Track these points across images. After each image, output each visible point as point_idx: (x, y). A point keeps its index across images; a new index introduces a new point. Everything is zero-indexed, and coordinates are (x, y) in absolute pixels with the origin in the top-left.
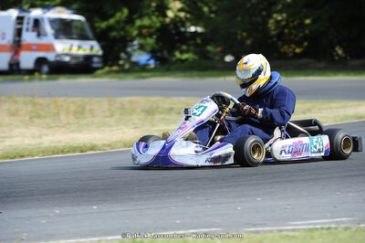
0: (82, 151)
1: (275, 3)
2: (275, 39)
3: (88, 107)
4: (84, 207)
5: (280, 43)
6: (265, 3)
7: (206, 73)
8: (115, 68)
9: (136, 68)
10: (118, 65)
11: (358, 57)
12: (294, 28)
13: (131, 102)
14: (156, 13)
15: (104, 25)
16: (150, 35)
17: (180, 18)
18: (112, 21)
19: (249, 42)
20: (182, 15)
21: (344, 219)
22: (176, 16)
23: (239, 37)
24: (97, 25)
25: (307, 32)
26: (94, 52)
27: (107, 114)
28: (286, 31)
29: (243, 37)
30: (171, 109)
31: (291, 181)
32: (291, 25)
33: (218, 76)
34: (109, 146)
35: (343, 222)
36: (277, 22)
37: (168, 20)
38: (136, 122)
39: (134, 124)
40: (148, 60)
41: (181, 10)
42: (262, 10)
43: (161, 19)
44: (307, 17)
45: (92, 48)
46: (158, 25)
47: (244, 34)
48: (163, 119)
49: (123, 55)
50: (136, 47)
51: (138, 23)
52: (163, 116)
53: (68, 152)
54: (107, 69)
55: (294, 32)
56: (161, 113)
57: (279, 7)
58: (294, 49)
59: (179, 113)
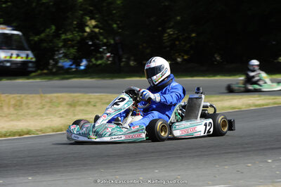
0: (20, 135)
1: (168, 21)
2: (168, 49)
3: (25, 101)
4: (21, 178)
5: (172, 52)
8: (45, 71)
9: (61, 72)
10: (48, 69)
11: (232, 62)
12: (183, 40)
13: (57, 97)
14: (77, 29)
15: (36, 39)
16: (73, 46)
17: (95, 32)
18: (43, 35)
19: (148, 51)
20: (97, 30)
21: (222, 186)
22: (92, 31)
23: (141, 47)
24: (31, 38)
25: (193, 43)
26: (29, 59)
27: (40, 106)
28: (177, 43)
29: (143, 47)
30: (89, 102)
31: (181, 157)
32: (181, 38)
34: (41, 131)
36: (170, 35)
37: (86, 34)
38: (61, 112)
39: (60, 114)
40: (71, 65)
41: (95, 27)
42: (158, 26)
43: (81, 34)
44: (193, 32)
45: (27, 56)
46: (79, 38)
47: (145, 45)
48: (83, 110)
49: (51, 62)
50: (61, 56)
51: (63, 37)
52: (82, 108)
53: (10, 136)
54: (39, 72)
55: (183, 43)
56: (81, 105)
57: (172, 23)
58: (183, 56)
59: (95, 106)
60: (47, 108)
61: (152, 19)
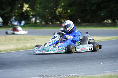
1: (58, 5)
2: (58, 17)
5: (60, 18)
6: (55, 5)
7: (36, 28)
10: (8, 25)
11: (85, 22)
12: (65, 13)
13: (12, 37)
14: (20, 9)
15: (3, 12)
17: (28, 10)
18: (6, 11)
19: (50, 18)
20: (28, 9)
21: (82, 74)
22: (26, 10)
23: (47, 16)
25: (69, 14)
27: (5, 41)
28: (62, 14)
29: (48, 16)
30: (25, 39)
32: (64, 12)
33: (40, 28)
34: (5, 51)
35: (81, 75)
36: (59, 11)
37: (24, 11)
38: (14, 43)
39: (13, 44)
41: (28, 7)
42: (54, 7)
44: (69, 10)
46: (20, 12)
47: (49, 15)
48: (23, 42)
49: (9, 22)
50: (13, 20)
52: (22, 41)
54: (4, 26)
55: (64, 14)
56: (22, 40)
57: (60, 6)
58: (64, 20)
59: (28, 40)
60: (7, 41)
61: (52, 4)
